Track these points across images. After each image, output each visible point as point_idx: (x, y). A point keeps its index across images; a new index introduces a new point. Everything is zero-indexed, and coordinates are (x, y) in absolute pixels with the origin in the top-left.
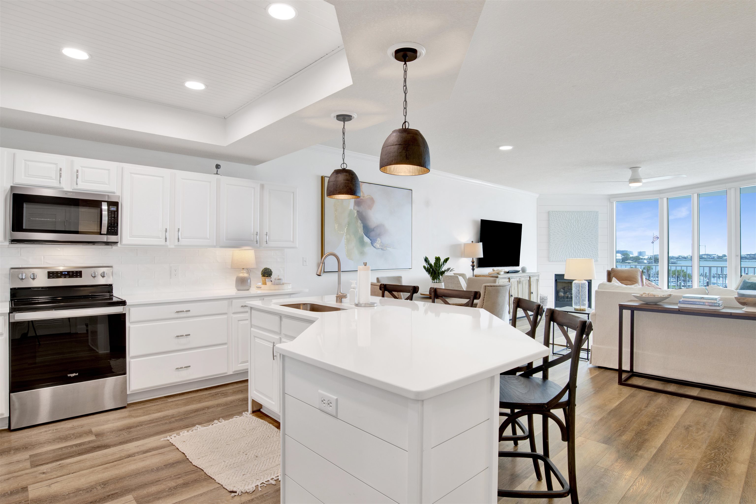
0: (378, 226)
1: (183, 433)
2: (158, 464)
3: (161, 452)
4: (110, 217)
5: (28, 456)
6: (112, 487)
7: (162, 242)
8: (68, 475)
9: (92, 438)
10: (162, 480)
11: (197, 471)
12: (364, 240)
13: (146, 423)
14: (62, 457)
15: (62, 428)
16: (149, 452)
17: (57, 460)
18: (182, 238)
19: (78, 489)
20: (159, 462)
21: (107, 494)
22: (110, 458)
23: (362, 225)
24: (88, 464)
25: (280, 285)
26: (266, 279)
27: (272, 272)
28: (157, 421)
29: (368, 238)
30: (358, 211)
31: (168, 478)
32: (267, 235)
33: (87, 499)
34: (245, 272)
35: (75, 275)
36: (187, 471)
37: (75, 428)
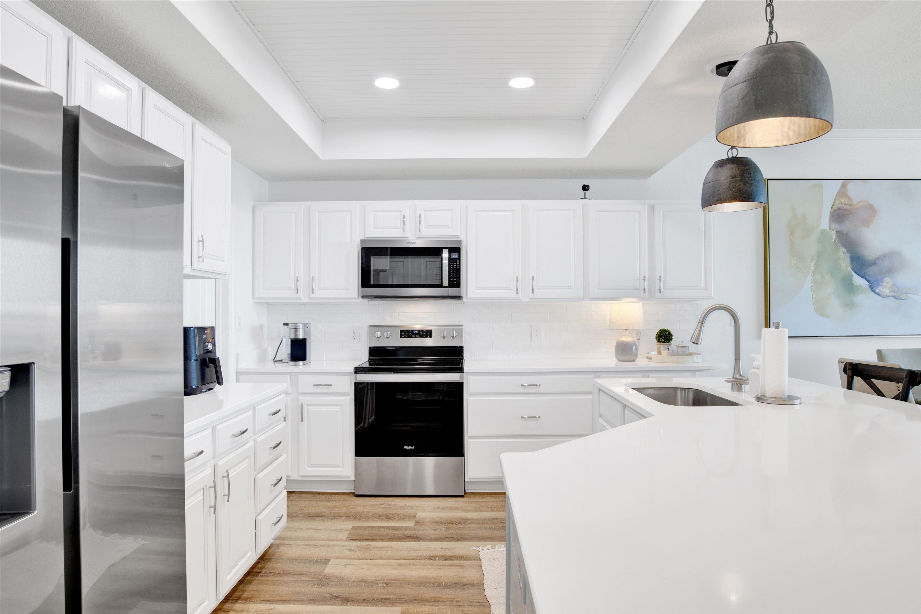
0: (884, 257)
1: (499, 547)
2: (450, 579)
3: (462, 565)
4: (452, 267)
5: (350, 527)
6: (391, 589)
7: (514, 295)
8: (367, 559)
9: (410, 524)
10: (441, 601)
11: (484, 606)
12: (854, 282)
13: (470, 522)
14: (374, 538)
15: (394, 505)
16: (451, 560)
17: (369, 539)
18: (538, 289)
19: (364, 579)
20: (453, 577)
21: (383, 596)
22: (412, 554)
23: (848, 256)
24: (390, 553)
25: (684, 355)
26: (661, 346)
27: (672, 336)
28: (483, 522)
29: (863, 277)
30: (838, 232)
31: (448, 601)
32: (660, 280)
33: (363, 595)
34: (629, 335)
35: (425, 335)
36: (473, 600)
37: (404, 508)
